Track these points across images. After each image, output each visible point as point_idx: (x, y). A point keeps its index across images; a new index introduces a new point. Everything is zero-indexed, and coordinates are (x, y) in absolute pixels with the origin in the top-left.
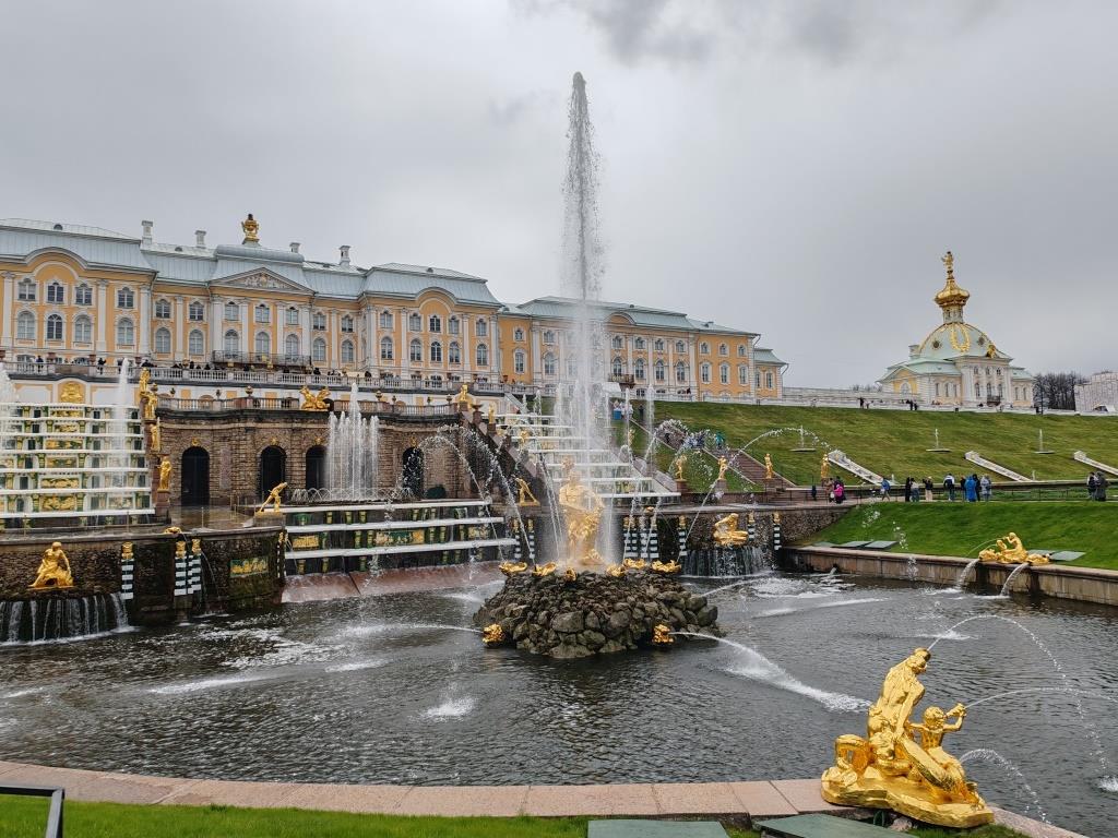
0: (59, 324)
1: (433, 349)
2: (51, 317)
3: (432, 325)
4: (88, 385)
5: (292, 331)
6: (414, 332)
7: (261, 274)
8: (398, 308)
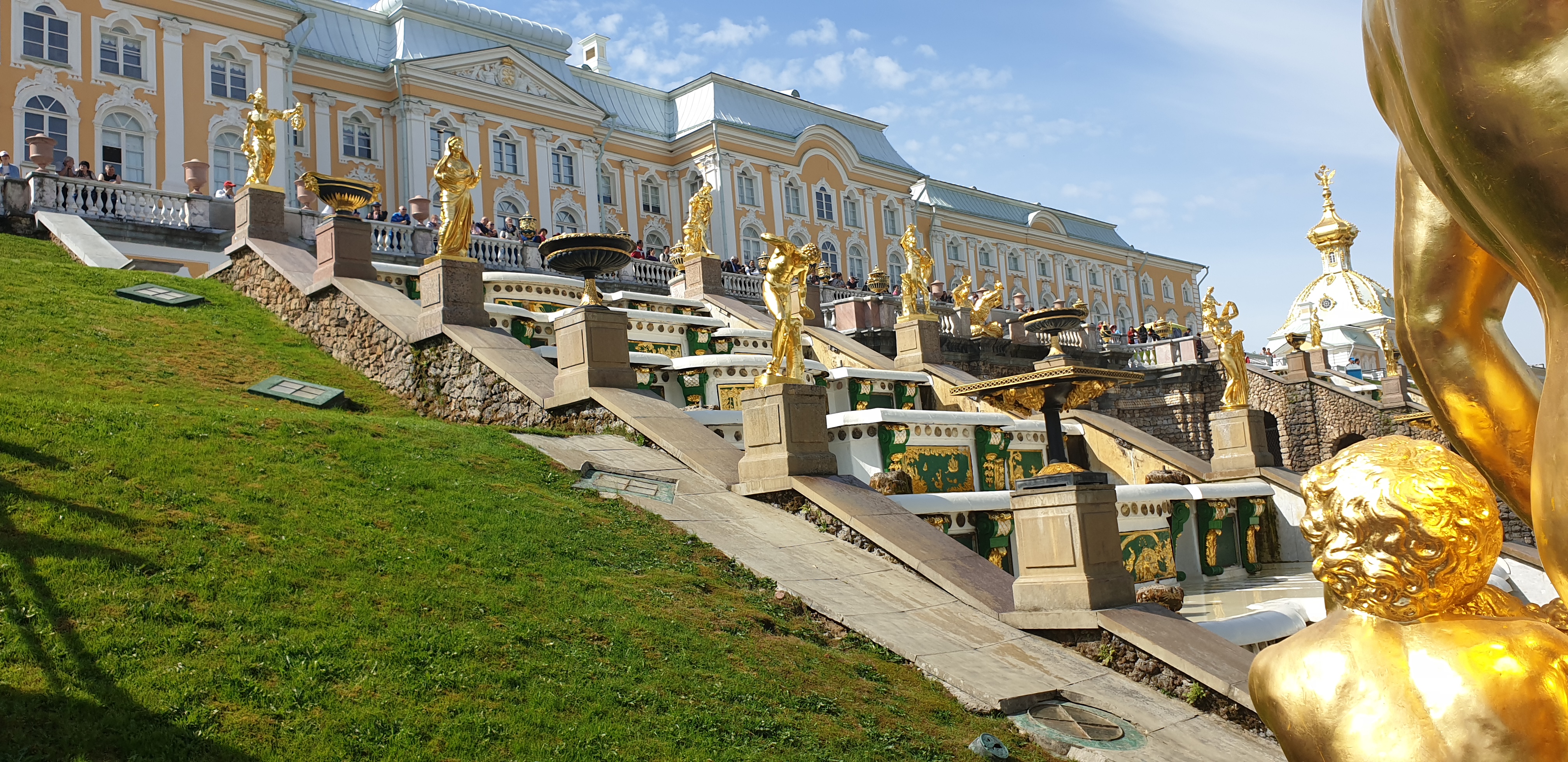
0: (59, 124)
3: (820, 205)
5: (567, 200)
6: (793, 217)
7: (502, 61)
8: (764, 163)
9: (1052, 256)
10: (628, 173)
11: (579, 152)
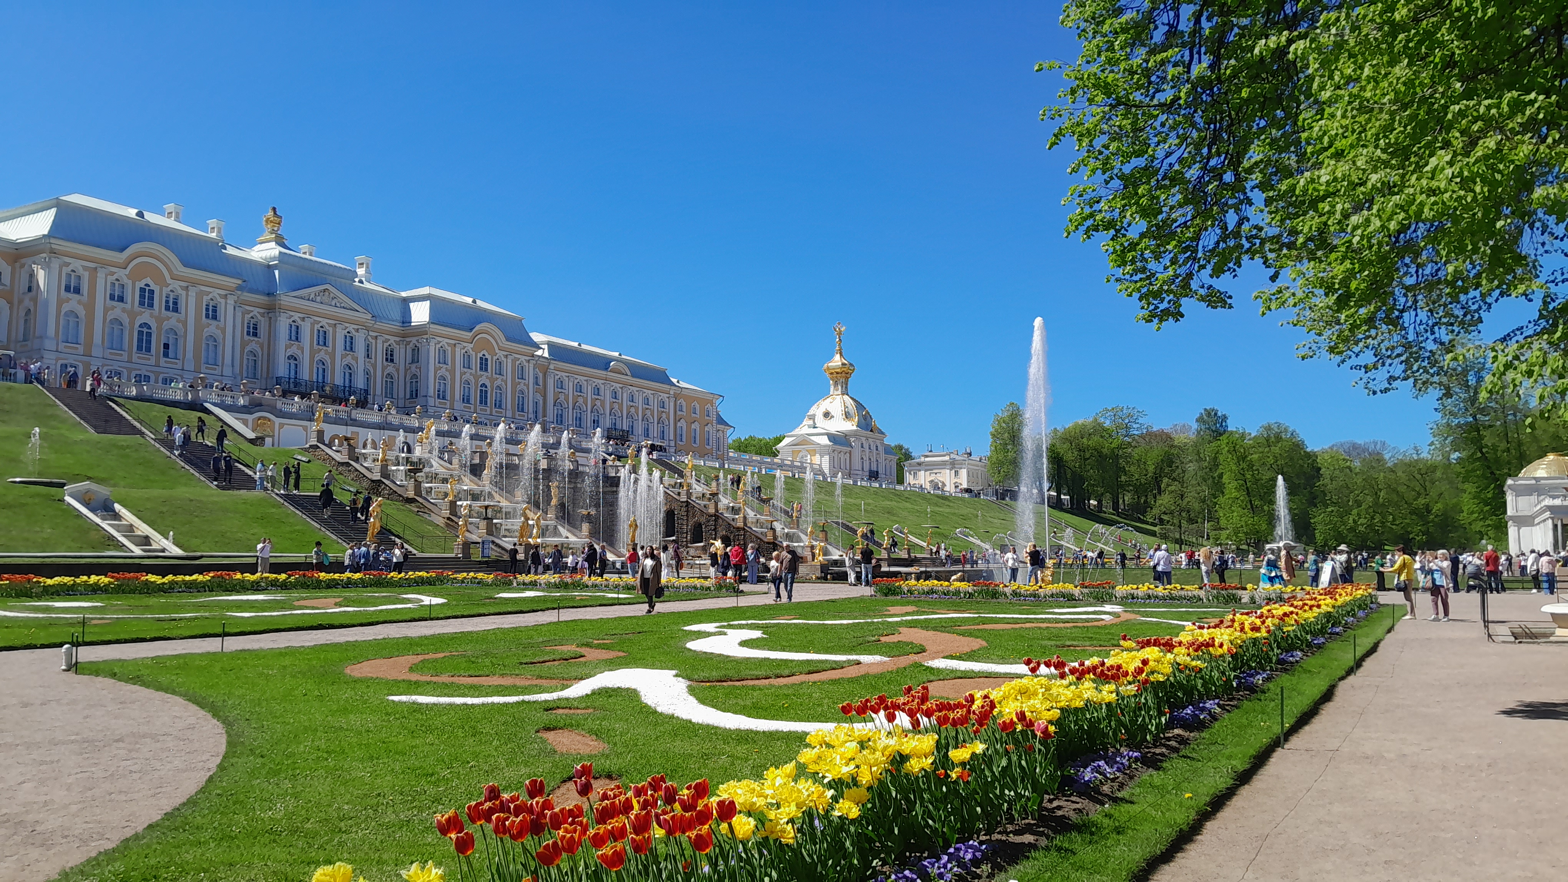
0: (149, 335)
1: (481, 391)
2: (141, 326)
3: (481, 364)
4: (278, 421)
5: (349, 360)
6: (466, 370)
7: (325, 290)
8: (453, 342)
9: (622, 388)
10: (380, 341)
11: (356, 334)
